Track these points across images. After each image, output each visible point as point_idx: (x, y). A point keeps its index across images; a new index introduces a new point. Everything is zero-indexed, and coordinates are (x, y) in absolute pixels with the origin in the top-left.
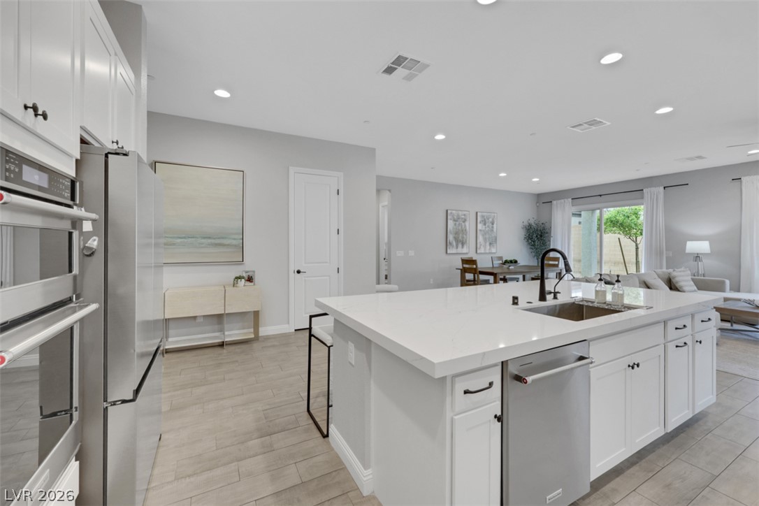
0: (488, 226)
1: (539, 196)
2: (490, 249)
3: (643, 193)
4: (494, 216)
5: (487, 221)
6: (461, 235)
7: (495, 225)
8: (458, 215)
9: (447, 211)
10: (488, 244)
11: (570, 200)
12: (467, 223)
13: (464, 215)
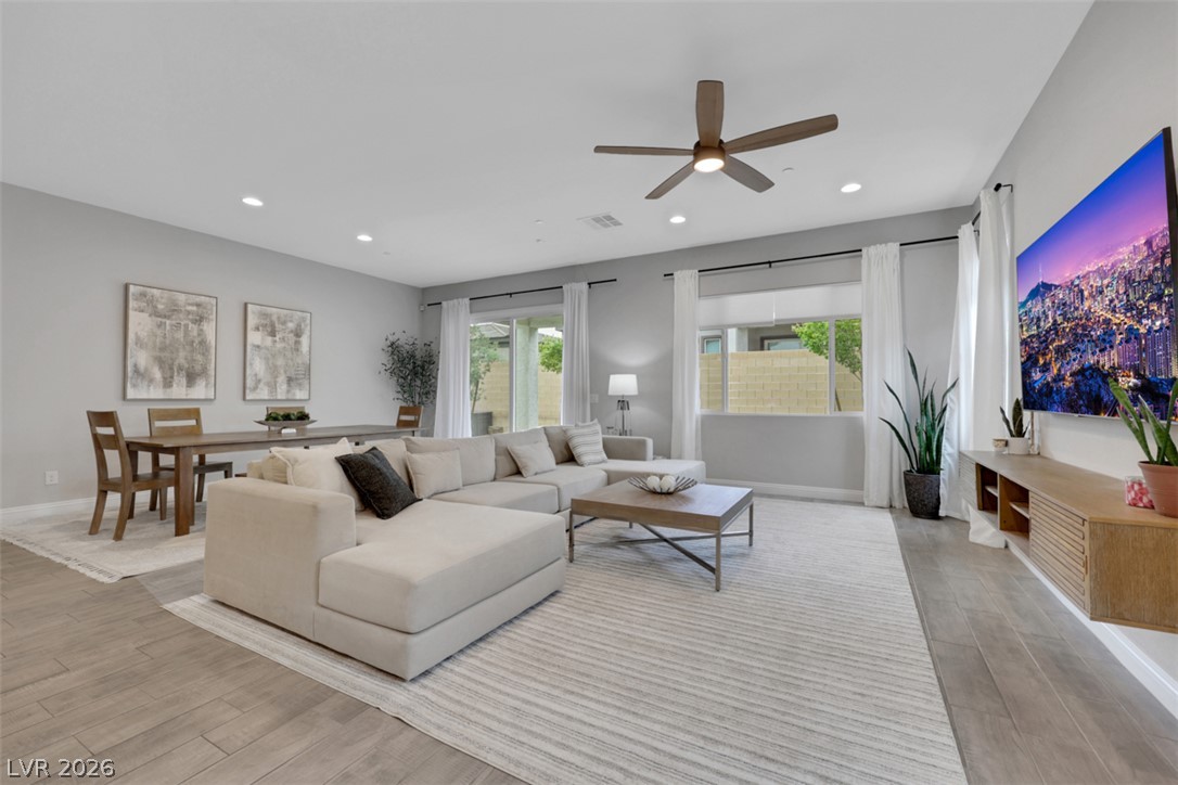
0: (283, 339)
1: (425, 291)
2: (288, 392)
3: (562, 292)
4: (304, 319)
5: (278, 326)
6: (182, 354)
7: (305, 340)
8: (174, 303)
9: (126, 287)
10: (282, 379)
11: (467, 301)
12: (209, 329)
13: (198, 305)
